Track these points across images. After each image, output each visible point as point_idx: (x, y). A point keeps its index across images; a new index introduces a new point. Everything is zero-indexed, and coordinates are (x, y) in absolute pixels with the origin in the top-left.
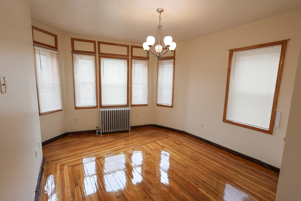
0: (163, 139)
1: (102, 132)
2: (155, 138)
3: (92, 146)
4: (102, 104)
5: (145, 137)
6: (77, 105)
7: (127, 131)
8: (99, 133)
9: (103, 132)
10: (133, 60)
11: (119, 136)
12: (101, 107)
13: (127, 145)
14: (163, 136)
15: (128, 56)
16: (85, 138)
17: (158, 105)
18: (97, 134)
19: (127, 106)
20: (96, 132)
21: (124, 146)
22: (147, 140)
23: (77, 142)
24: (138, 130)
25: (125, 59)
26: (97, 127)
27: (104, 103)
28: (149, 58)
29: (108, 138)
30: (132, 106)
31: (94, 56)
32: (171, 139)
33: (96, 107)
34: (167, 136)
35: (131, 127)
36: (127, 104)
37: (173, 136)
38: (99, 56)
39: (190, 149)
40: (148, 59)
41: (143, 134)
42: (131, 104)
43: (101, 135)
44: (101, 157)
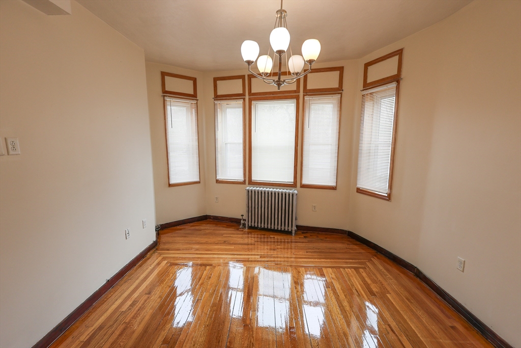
0: (344, 268)
1: (248, 225)
2: (332, 260)
3: (217, 244)
4: (253, 179)
5: (311, 252)
6: (218, 178)
7: (289, 233)
8: (244, 225)
9: (250, 225)
10: (307, 98)
11: (271, 237)
12: (251, 183)
13: (264, 257)
14: (351, 263)
15: (298, 91)
16: (224, 229)
17: (360, 191)
18: (241, 226)
19: (294, 185)
20: (240, 223)
21: (259, 257)
22: (309, 260)
23: (207, 231)
24: (311, 235)
25: (291, 98)
26: (242, 216)
27: (255, 178)
28: (342, 88)
29: (250, 236)
30: (304, 186)
31: (242, 100)
32: (364, 274)
33: (244, 183)
34: (363, 264)
35: (297, 226)
36: (294, 182)
37: (378, 270)
38: (249, 99)
39: (395, 319)
40: (340, 90)
41: (311, 245)
42: (301, 183)
43: (246, 230)
44: (211, 265)
